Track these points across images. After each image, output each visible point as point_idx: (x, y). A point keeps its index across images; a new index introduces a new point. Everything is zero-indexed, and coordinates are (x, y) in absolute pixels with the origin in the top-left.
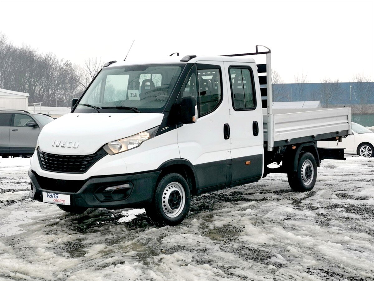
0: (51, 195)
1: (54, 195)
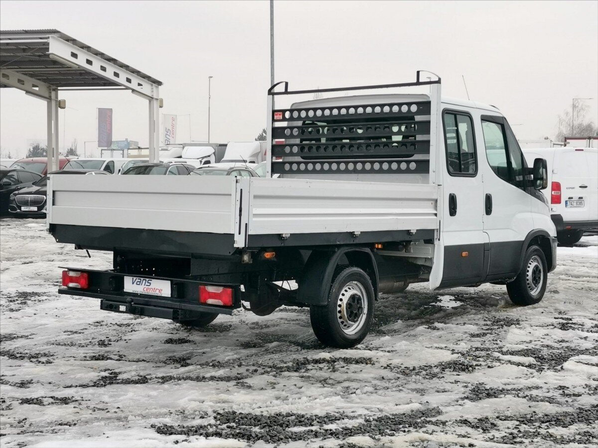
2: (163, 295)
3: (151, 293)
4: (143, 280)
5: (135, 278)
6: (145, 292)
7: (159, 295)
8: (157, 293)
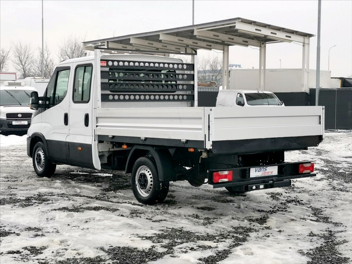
2: (273, 175)
3: (266, 175)
4: (262, 168)
5: (257, 168)
6: (263, 175)
7: (271, 175)
8: (270, 174)
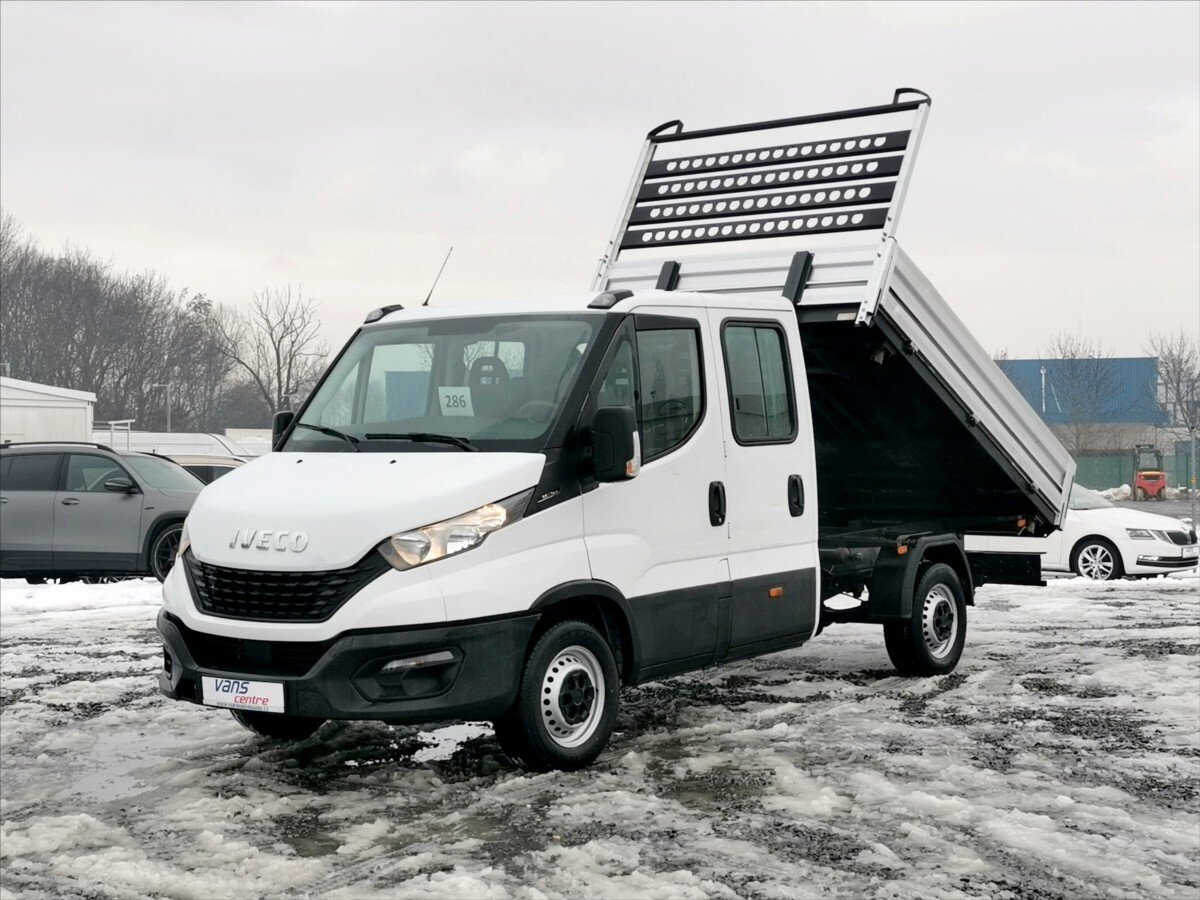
0: (227, 684)
1: (236, 685)
